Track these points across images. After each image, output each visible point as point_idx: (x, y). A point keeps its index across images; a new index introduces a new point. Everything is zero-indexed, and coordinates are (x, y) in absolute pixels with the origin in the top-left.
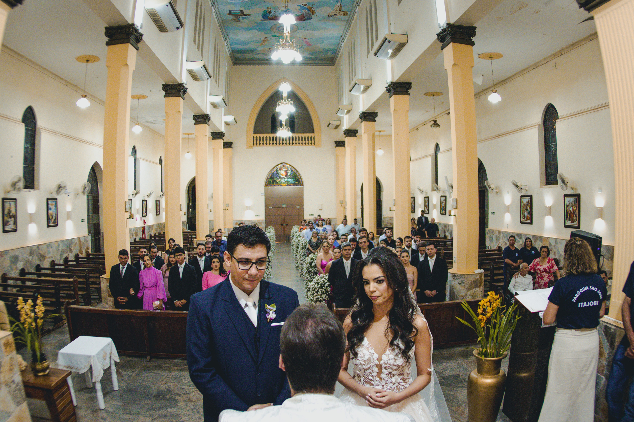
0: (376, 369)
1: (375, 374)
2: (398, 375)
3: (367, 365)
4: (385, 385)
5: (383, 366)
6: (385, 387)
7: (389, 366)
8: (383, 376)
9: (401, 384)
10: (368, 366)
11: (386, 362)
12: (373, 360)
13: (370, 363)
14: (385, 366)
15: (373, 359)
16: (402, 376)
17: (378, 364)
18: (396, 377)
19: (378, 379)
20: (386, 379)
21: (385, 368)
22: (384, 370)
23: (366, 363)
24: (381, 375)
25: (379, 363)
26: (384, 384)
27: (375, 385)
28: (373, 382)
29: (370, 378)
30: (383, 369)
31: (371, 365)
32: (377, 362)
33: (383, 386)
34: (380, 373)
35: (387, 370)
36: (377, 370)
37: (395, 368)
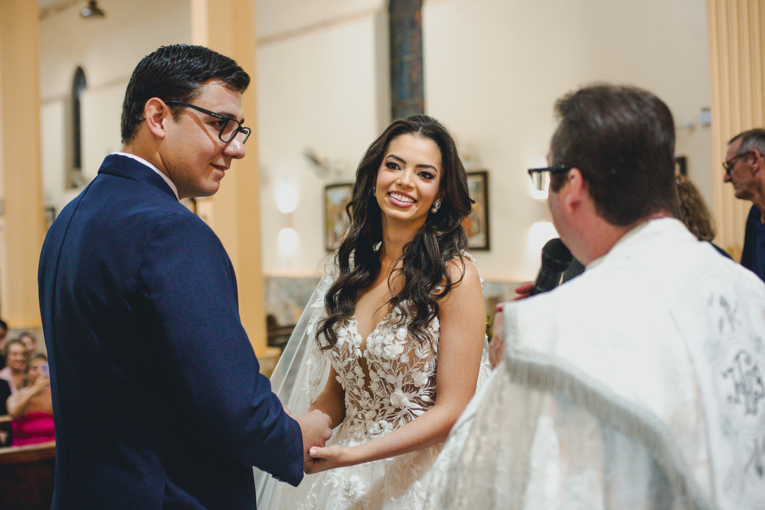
0: (358, 370)
1: (361, 382)
2: (403, 389)
3: (344, 360)
4: (380, 411)
5: (368, 363)
6: (380, 414)
7: (375, 360)
8: (374, 387)
9: (413, 411)
10: (346, 363)
11: (371, 353)
12: (353, 348)
13: (349, 356)
14: (372, 361)
15: (353, 346)
16: (414, 394)
17: (361, 357)
18: (399, 392)
19: (367, 394)
20: (379, 393)
21: (373, 368)
22: (372, 373)
23: (339, 354)
24: (370, 385)
25: (363, 356)
26: (378, 406)
27: (365, 408)
28: (360, 402)
29: (356, 391)
30: (369, 369)
31: (350, 359)
32: (358, 353)
33: (377, 411)
34: (367, 380)
35: (375, 371)
36: (361, 372)
37: (387, 366)
